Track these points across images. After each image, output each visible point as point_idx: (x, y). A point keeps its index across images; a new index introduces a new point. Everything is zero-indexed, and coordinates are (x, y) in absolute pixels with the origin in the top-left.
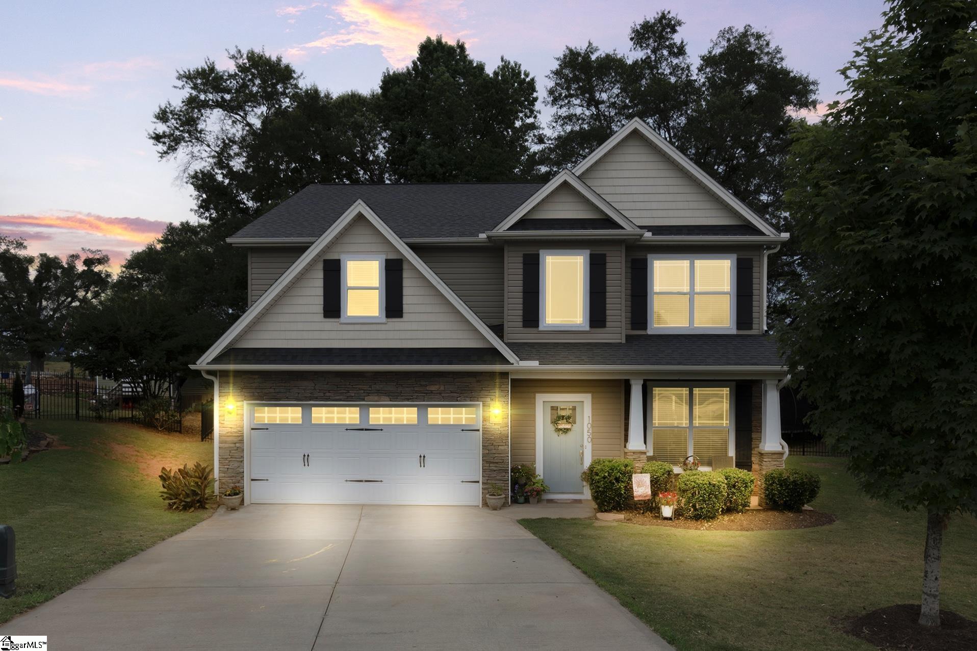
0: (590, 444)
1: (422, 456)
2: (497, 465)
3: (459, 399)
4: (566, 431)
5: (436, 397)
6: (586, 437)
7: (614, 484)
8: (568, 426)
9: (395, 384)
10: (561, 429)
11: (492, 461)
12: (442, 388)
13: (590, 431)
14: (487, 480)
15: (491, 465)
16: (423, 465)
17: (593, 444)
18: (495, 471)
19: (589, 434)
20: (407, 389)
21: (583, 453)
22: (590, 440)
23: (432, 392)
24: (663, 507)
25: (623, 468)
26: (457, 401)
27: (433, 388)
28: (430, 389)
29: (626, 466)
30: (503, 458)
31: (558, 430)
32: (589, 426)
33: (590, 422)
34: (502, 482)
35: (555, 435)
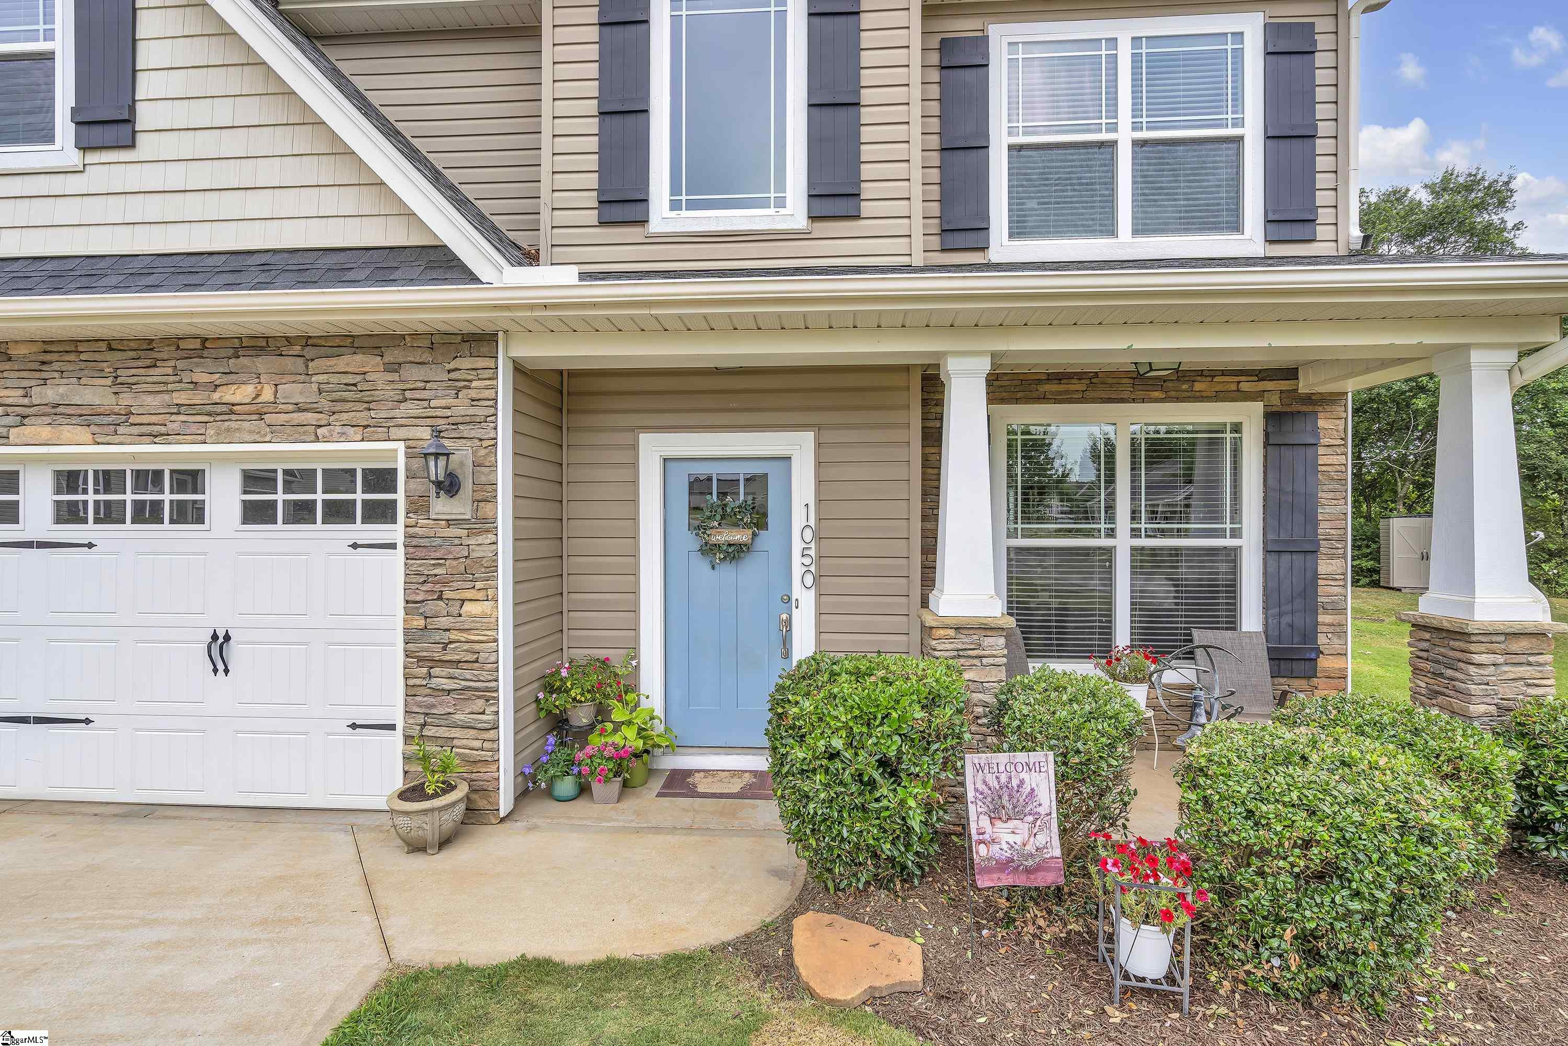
0: (812, 592)
1: (221, 634)
2: (457, 672)
3: (320, 431)
4: (736, 552)
5: (246, 425)
6: (797, 570)
7: (872, 784)
8: (740, 536)
9: (109, 382)
10: (717, 546)
11: (437, 656)
12: (267, 394)
13: (812, 553)
14: (424, 725)
15: (436, 671)
16: (221, 667)
17: (819, 595)
18: (449, 692)
19: (807, 561)
20: (149, 399)
21: (789, 623)
22: (809, 580)
23: (231, 409)
24: (1125, 926)
25: (919, 714)
26: (317, 440)
27: (241, 393)
28: (228, 398)
29: (931, 702)
30: (477, 647)
31: (708, 549)
32: (808, 535)
33: (812, 523)
34: (472, 732)
35: (702, 566)
